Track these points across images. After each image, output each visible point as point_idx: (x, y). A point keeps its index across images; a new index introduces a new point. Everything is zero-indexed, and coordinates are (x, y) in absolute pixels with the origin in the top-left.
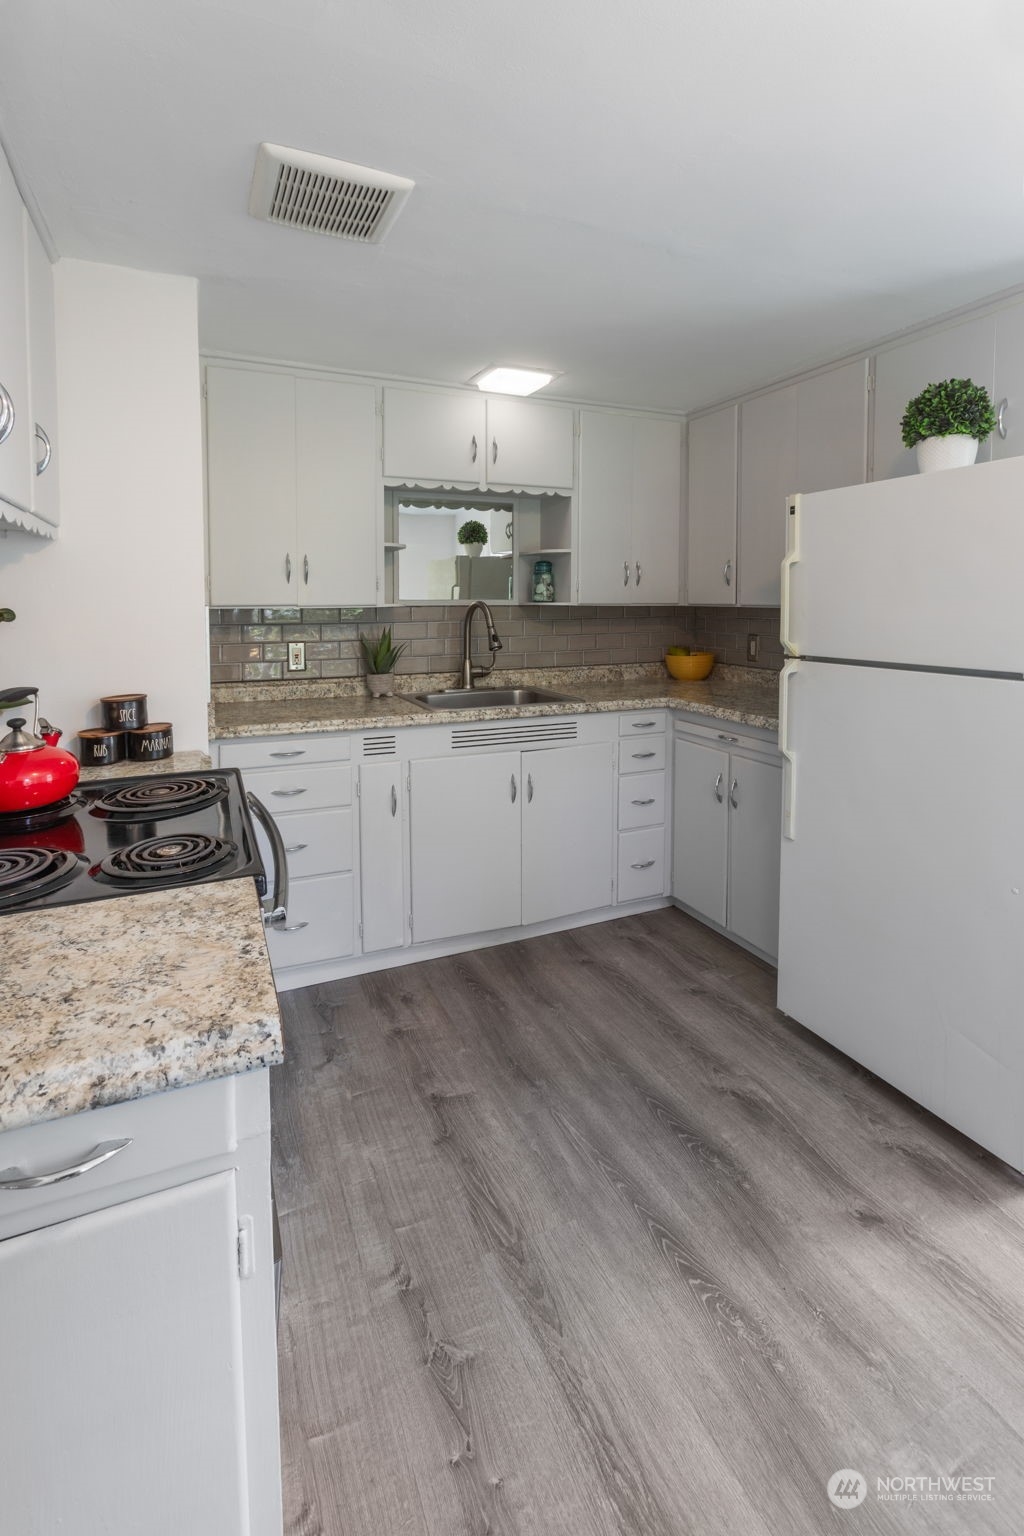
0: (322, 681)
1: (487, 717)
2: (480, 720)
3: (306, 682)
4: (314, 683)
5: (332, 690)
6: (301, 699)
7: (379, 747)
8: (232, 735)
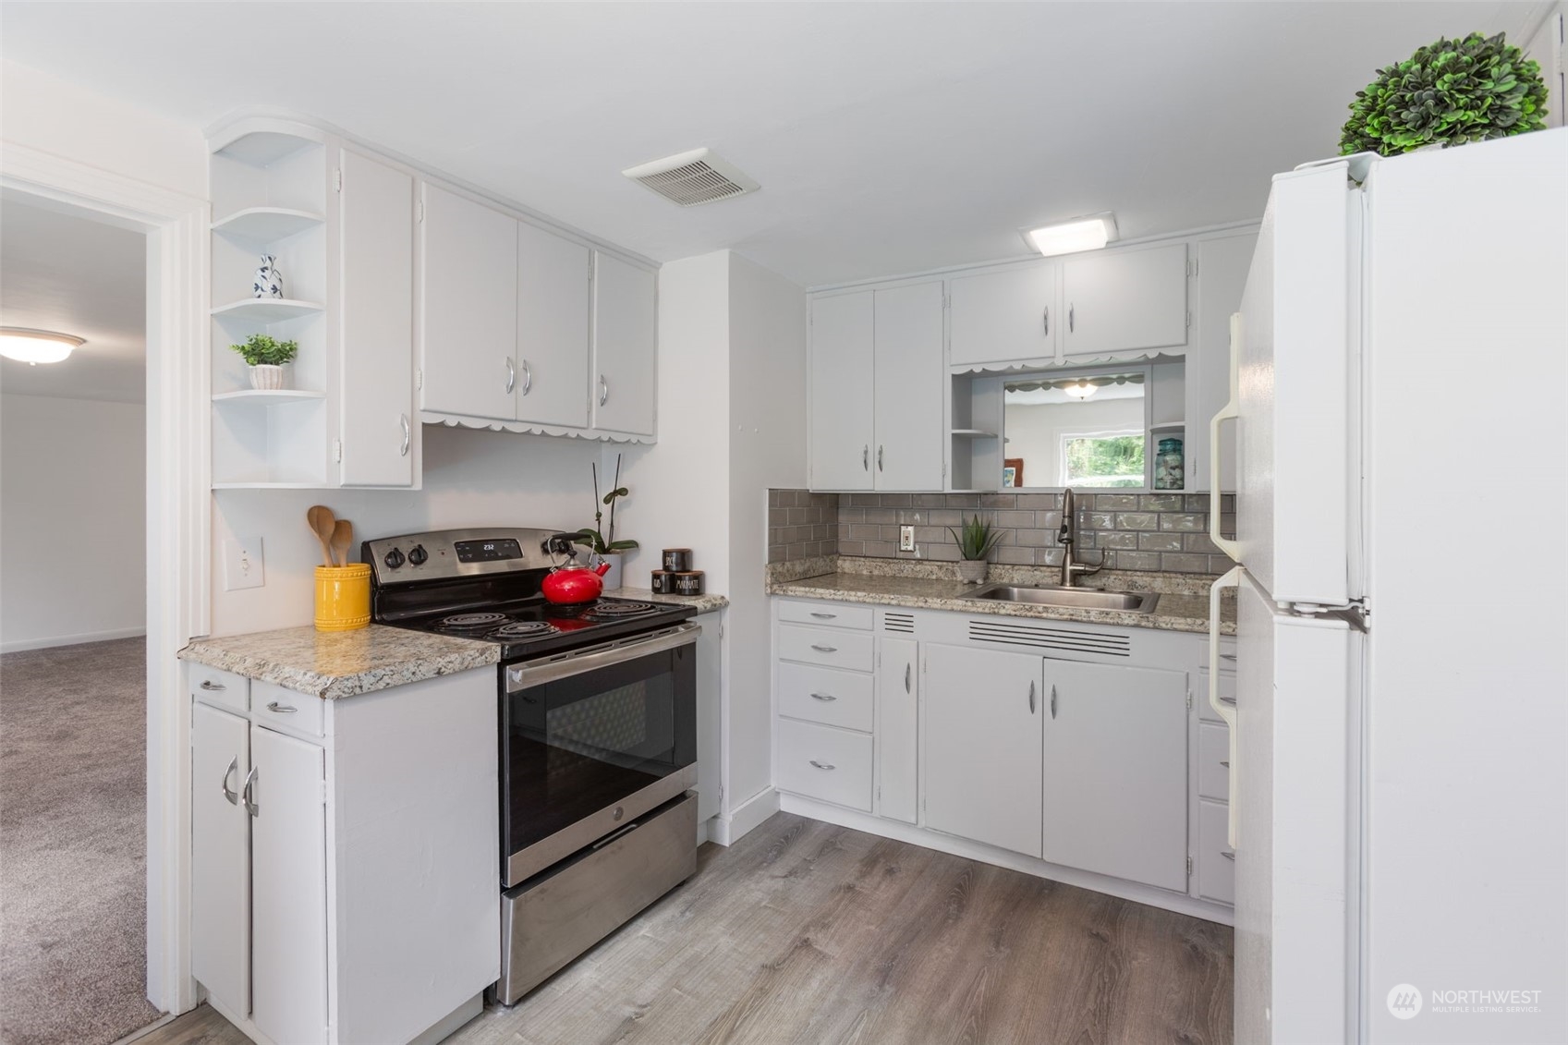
0: (927, 563)
1: (1003, 611)
2: (994, 613)
3: (914, 562)
4: (922, 564)
5: (935, 572)
6: (907, 577)
7: (900, 624)
8: (782, 593)
